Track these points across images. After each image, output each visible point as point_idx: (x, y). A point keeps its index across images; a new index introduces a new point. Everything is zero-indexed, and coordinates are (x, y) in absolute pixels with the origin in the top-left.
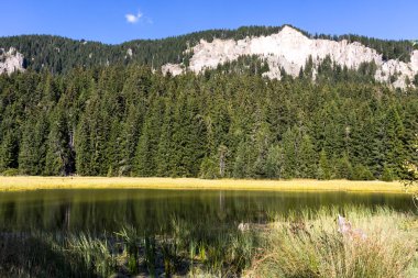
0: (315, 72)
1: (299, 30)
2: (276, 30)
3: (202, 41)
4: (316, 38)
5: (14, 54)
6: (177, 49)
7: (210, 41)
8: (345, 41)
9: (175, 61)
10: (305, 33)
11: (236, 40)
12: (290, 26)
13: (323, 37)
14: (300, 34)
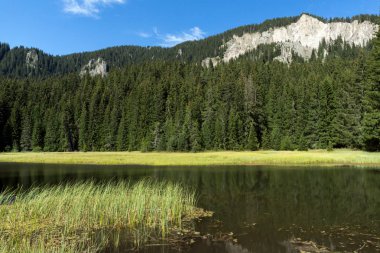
0: (326, 53)
1: (315, 17)
2: (295, 20)
3: (234, 36)
4: (330, 21)
5: (101, 62)
6: (214, 45)
7: (240, 35)
8: (356, 22)
9: (213, 56)
10: (320, 19)
11: (261, 32)
12: (307, 14)
13: (337, 20)
14: (316, 20)
